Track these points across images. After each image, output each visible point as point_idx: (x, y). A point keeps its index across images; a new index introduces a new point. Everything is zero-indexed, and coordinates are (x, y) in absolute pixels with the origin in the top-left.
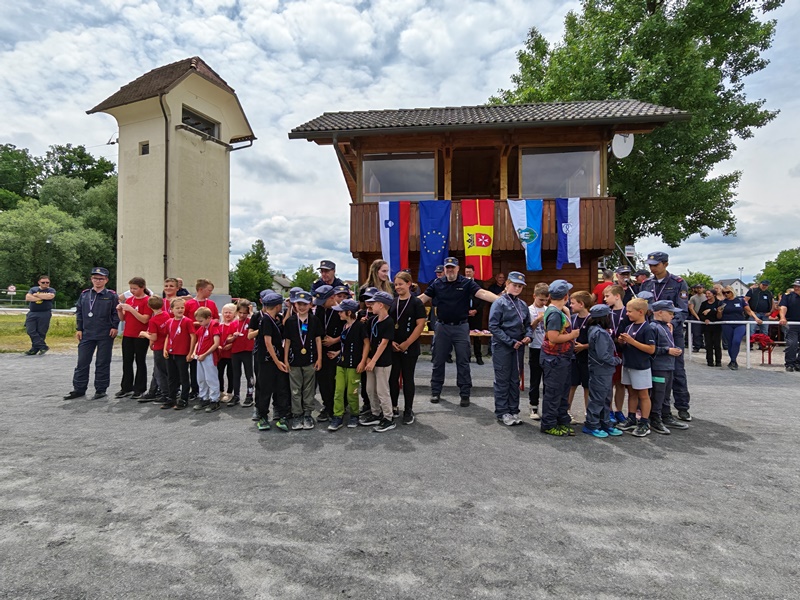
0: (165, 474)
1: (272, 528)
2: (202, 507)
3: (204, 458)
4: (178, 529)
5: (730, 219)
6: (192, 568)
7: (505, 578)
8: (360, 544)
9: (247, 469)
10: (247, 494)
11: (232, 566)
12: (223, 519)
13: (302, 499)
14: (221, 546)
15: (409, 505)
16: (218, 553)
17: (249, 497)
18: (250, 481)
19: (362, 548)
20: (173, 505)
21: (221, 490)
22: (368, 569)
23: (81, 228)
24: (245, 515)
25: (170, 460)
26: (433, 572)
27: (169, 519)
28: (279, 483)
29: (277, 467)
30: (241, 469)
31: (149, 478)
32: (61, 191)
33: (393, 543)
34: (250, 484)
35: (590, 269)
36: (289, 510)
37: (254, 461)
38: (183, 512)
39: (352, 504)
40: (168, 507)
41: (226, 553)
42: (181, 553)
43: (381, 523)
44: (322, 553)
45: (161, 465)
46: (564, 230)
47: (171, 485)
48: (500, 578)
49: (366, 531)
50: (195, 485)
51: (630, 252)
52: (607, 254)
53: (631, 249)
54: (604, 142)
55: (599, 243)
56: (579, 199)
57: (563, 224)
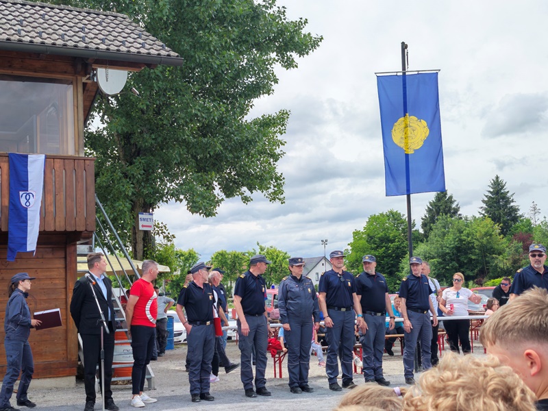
5: (277, 179)
35: (65, 258)
46: (23, 201)
51: (145, 223)
52: (85, 238)
53: (147, 220)
54: (79, 78)
55: (73, 222)
56: (43, 157)
57: (21, 193)
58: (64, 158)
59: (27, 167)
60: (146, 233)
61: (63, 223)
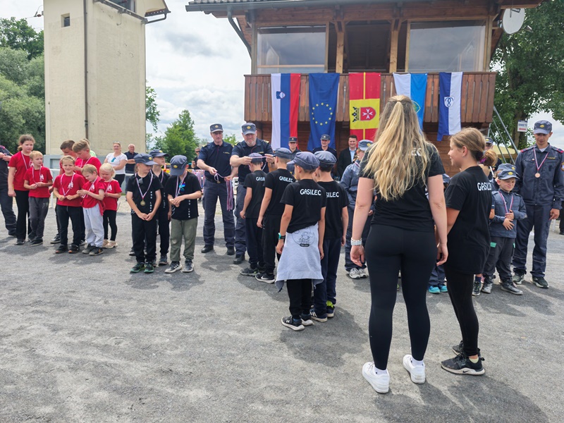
0: (37, 303)
1: (105, 348)
2: (55, 329)
3: (74, 292)
4: (28, 344)
6: (27, 374)
7: (282, 398)
8: (172, 364)
9: (106, 303)
10: (96, 322)
11: (59, 375)
12: (68, 339)
13: (141, 328)
14: (57, 359)
15: (230, 337)
16: (52, 365)
17: (97, 324)
18: (103, 311)
19: (172, 368)
20: (33, 327)
21: (76, 318)
22: (170, 383)
23: (26, 96)
24: (87, 337)
25: (45, 292)
26: (222, 389)
27: (25, 337)
28: (128, 315)
29: (132, 302)
30: (101, 302)
31: (22, 305)
32: (7, 61)
33: (201, 366)
34: (102, 314)
36: (126, 335)
37: (114, 296)
38: (38, 332)
39: (181, 334)
40: (28, 328)
41: (58, 365)
42: (23, 363)
43: (198, 350)
44: (136, 370)
45: (35, 296)
46: (446, 103)
47: (37, 312)
48: (278, 397)
49: (182, 355)
50: (58, 312)
51: (522, 127)
52: (484, 127)
53: (523, 125)
54: (491, 17)
55: (477, 116)
56: (461, 73)
57: (445, 98)
58: (475, 74)
59: (450, 81)
60: (522, 134)
61: (470, 118)
